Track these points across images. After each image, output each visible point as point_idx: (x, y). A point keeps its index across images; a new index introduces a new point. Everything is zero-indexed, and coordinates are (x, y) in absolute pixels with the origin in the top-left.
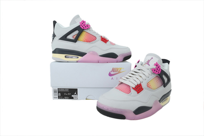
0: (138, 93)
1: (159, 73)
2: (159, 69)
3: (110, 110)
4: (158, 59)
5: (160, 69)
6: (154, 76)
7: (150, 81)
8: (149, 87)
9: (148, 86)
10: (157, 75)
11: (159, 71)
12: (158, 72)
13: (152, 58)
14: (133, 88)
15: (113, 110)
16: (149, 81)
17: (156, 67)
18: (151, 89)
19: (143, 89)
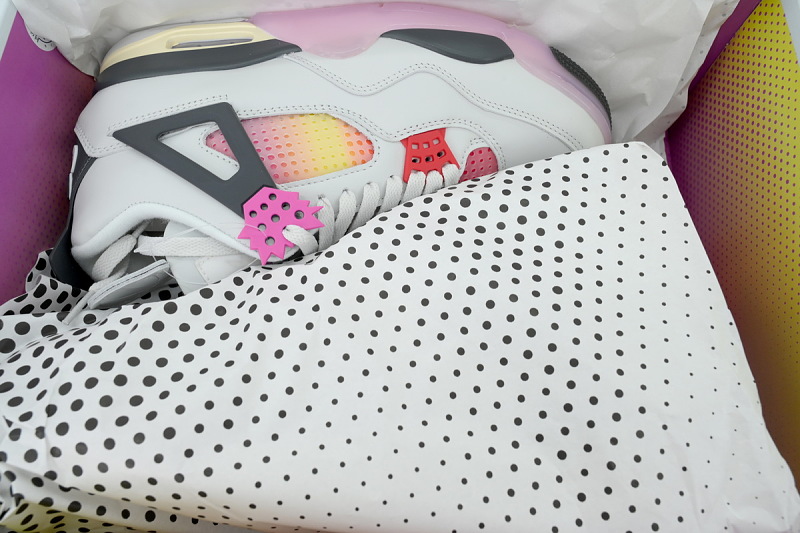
0: (440, 133)
1: (266, 191)
7: (346, 167)
8: (359, 137)
10: (283, 184)
11: (264, 206)
12: (272, 196)
16: (354, 169)
17: (285, 233)
18: (347, 125)
19: (405, 142)
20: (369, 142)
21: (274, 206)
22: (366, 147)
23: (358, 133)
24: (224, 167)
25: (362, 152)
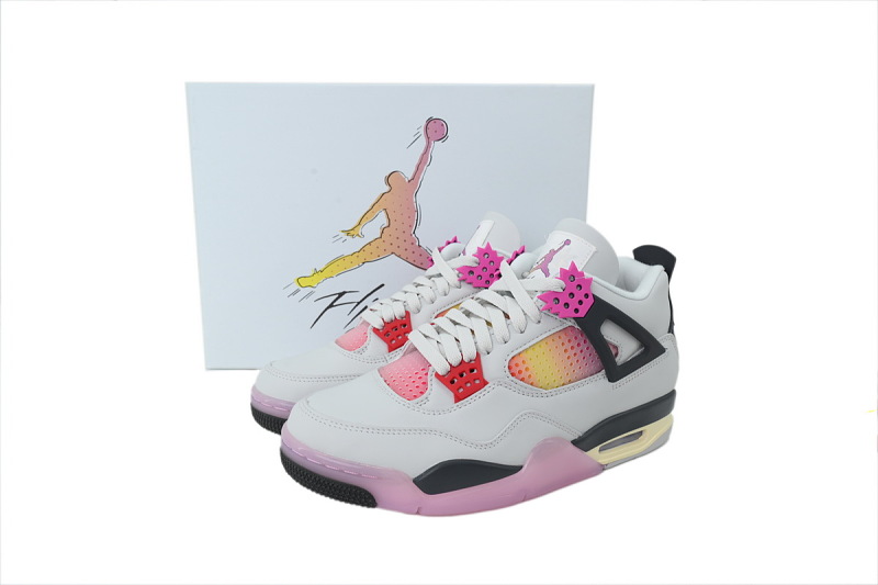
0: (458, 399)
1: (582, 314)
2: (579, 295)
3: (329, 471)
4: (594, 249)
5: (587, 296)
6: (554, 325)
7: (526, 350)
8: (522, 376)
9: (515, 369)
10: (570, 324)
11: (581, 302)
12: (577, 311)
13: (568, 242)
14: (437, 375)
15: (342, 471)
16: (521, 350)
17: (564, 286)
18: (532, 384)
19: (485, 383)
20: (513, 375)
21: (574, 303)
22: (516, 370)
23: (522, 380)
24: (611, 333)
25: (517, 365)
